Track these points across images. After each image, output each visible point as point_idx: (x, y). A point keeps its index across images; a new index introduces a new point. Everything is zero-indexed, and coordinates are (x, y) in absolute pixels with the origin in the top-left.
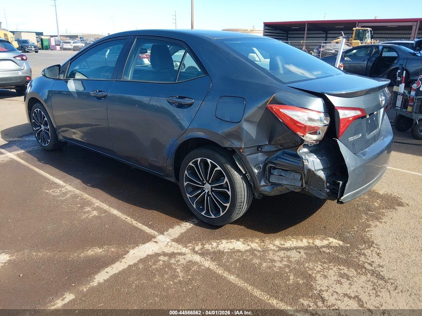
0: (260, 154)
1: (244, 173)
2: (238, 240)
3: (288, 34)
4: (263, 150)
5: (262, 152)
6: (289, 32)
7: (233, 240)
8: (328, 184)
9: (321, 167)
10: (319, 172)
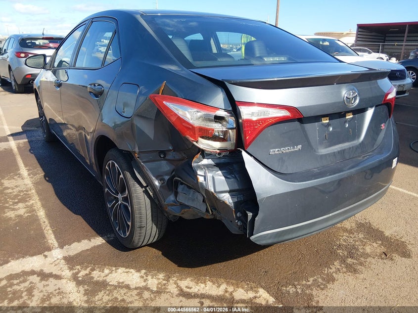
0: (164, 163)
1: (145, 185)
2: (139, 271)
3: (386, 37)
4: (167, 157)
5: (166, 160)
6: (387, 35)
7: (132, 270)
8: (238, 214)
9: (227, 189)
10: (223, 195)
